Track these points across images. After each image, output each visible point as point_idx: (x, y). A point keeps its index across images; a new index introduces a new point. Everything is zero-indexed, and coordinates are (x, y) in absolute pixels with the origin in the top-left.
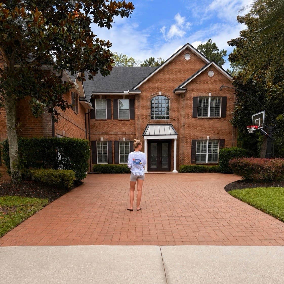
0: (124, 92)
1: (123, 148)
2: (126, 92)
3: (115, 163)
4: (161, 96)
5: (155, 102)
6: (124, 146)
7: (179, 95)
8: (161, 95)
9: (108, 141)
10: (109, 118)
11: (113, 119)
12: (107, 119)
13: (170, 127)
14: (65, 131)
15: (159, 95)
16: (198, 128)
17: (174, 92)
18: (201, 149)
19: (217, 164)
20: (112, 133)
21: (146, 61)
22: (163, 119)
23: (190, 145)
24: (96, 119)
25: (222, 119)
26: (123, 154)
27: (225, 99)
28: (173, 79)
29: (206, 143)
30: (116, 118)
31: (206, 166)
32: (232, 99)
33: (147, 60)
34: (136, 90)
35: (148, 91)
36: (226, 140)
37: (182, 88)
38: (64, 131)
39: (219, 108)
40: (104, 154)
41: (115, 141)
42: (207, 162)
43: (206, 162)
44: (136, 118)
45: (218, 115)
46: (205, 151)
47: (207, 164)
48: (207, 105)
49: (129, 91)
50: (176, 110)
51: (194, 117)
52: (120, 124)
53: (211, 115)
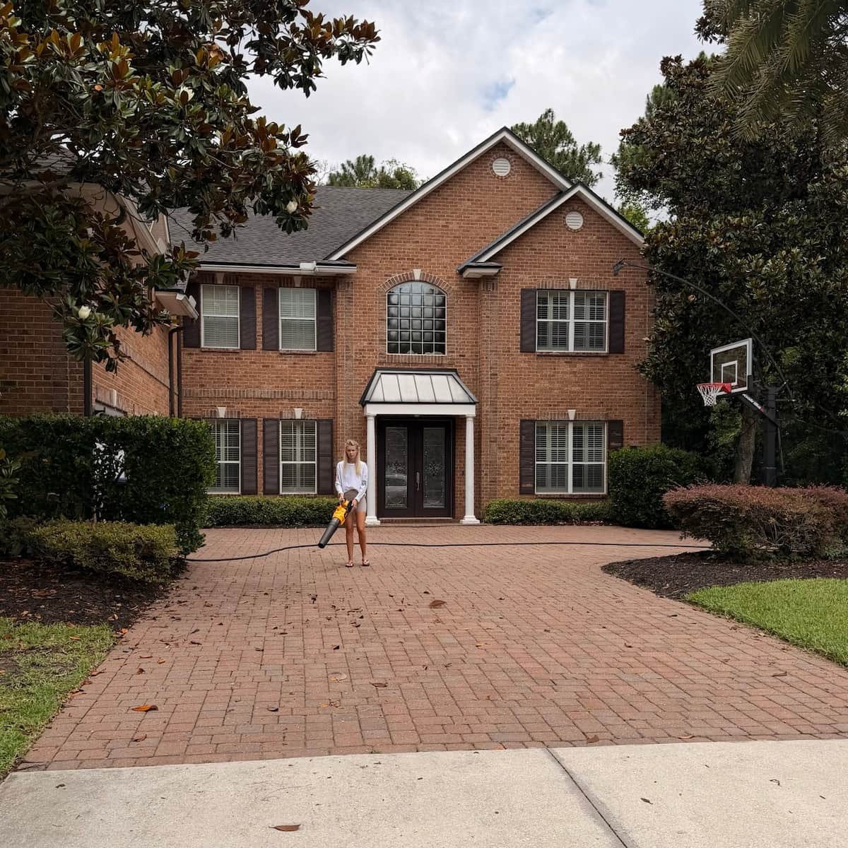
0: (299, 267)
1: (295, 444)
2: (307, 267)
3: (266, 492)
4: (420, 284)
5: (399, 299)
6: (298, 435)
7: (475, 282)
8: (420, 281)
9: (243, 420)
10: (248, 345)
11: (261, 347)
12: (241, 349)
13: (450, 378)
14: (119, 391)
15: (414, 281)
16: (537, 385)
17: (461, 272)
18: (549, 449)
19: (603, 498)
20: (257, 394)
21: (347, 166)
22: (426, 354)
23: (515, 435)
24: (202, 346)
25: (613, 357)
26: (293, 462)
27: (618, 298)
28: (457, 234)
29: (563, 430)
30: (271, 345)
31: (570, 505)
32: (640, 299)
33: (349, 162)
34: (338, 262)
35: (378, 265)
36: (626, 422)
37: (486, 262)
38: (115, 392)
39: (601, 326)
40: (228, 462)
41: (265, 420)
42: (570, 491)
43: (567, 491)
44: (340, 348)
45: (600, 344)
46: (563, 456)
47: (571, 498)
48: (564, 316)
49: (317, 264)
50: (469, 325)
51: (526, 349)
52: (284, 366)
53: (577, 345)
